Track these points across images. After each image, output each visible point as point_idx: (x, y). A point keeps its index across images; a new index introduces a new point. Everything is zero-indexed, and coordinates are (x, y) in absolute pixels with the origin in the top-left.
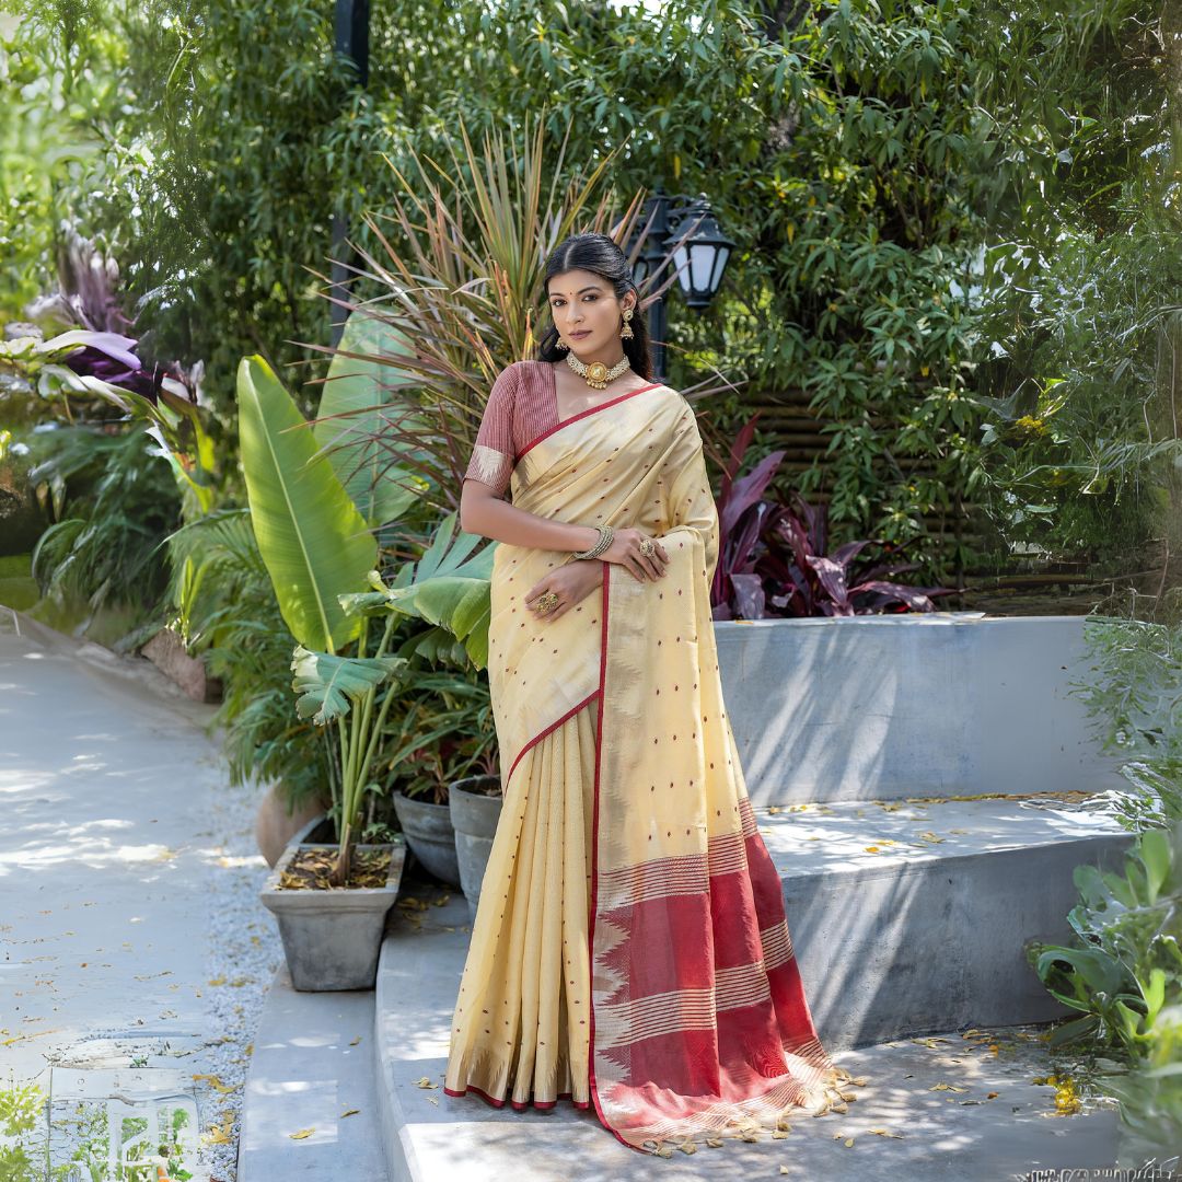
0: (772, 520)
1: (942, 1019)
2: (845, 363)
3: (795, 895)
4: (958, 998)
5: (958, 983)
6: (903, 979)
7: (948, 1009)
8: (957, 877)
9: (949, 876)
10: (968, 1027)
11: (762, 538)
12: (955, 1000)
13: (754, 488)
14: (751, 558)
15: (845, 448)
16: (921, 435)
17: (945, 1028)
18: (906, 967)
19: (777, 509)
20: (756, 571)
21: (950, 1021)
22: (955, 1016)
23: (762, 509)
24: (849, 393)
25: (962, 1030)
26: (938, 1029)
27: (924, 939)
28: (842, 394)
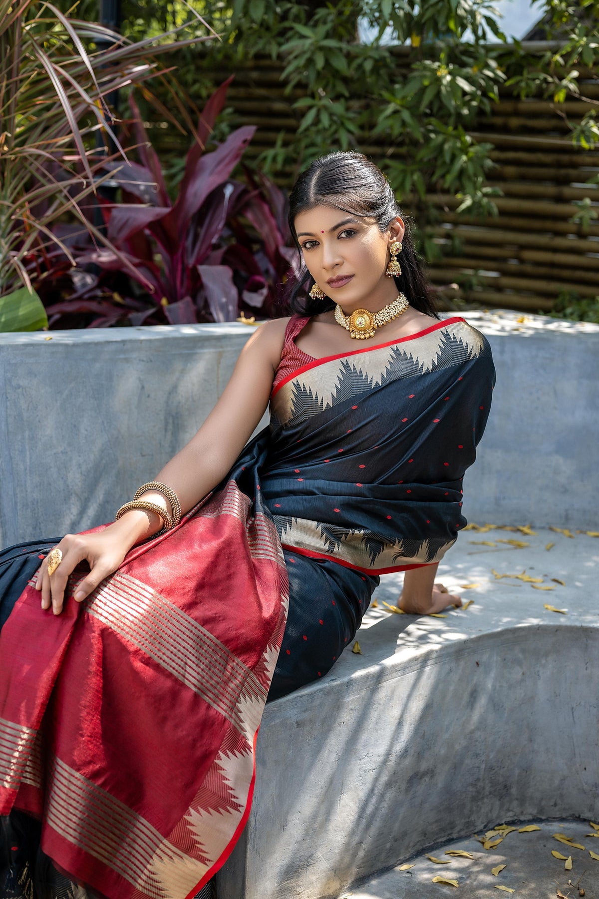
0: (240, 203)
1: (460, 823)
2: (322, 29)
3: (306, 715)
4: (477, 798)
5: (478, 779)
6: (421, 788)
7: (466, 811)
8: (485, 658)
9: (476, 658)
10: (486, 828)
11: (228, 224)
12: (474, 799)
13: (220, 167)
14: (216, 247)
15: (320, 126)
16: (406, 115)
17: (463, 833)
18: (425, 774)
19: (245, 192)
20: (224, 262)
21: (469, 824)
22: (472, 818)
23: (229, 191)
24: (327, 63)
25: (481, 832)
26: (455, 836)
27: (446, 736)
28: (320, 63)
